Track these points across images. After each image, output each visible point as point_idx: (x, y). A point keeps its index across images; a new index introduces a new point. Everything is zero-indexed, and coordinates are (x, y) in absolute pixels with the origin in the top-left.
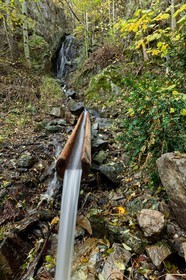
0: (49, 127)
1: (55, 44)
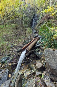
0: (26, 42)
1: (32, 18)
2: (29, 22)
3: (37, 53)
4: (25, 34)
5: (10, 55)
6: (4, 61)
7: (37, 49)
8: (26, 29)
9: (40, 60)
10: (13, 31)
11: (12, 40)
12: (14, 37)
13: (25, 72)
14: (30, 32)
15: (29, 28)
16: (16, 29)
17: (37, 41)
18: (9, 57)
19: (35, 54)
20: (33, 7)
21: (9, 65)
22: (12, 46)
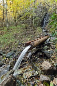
1: (42, 18)
2: (39, 22)
3: (45, 51)
4: (35, 33)
5: (16, 51)
6: (9, 56)
7: (46, 46)
8: (35, 28)
9: (49, 60)
10: (23, 30)
11: (21, 38)
12: (23, 36)
13: (26, 72)
14: (40, 31)
15: (39, 28)
16: (26, 29)
17: (47, 39)
18: (14, 53)
19: (43, 52)
20: (45, 6)
21: (13, 60)
22: (20, 43)
